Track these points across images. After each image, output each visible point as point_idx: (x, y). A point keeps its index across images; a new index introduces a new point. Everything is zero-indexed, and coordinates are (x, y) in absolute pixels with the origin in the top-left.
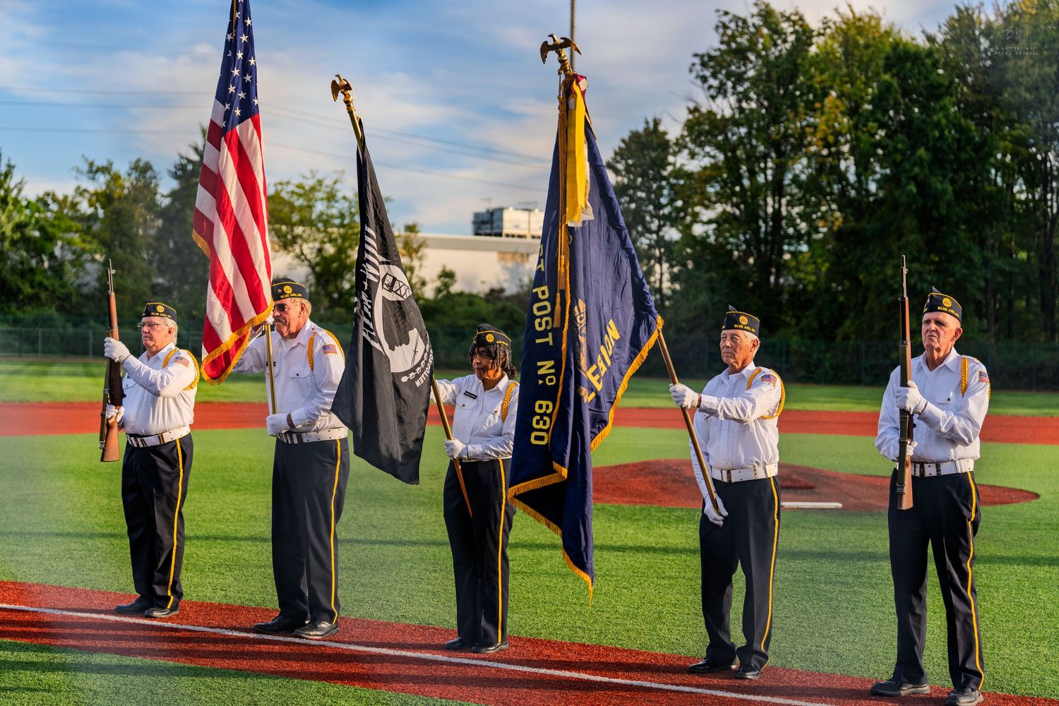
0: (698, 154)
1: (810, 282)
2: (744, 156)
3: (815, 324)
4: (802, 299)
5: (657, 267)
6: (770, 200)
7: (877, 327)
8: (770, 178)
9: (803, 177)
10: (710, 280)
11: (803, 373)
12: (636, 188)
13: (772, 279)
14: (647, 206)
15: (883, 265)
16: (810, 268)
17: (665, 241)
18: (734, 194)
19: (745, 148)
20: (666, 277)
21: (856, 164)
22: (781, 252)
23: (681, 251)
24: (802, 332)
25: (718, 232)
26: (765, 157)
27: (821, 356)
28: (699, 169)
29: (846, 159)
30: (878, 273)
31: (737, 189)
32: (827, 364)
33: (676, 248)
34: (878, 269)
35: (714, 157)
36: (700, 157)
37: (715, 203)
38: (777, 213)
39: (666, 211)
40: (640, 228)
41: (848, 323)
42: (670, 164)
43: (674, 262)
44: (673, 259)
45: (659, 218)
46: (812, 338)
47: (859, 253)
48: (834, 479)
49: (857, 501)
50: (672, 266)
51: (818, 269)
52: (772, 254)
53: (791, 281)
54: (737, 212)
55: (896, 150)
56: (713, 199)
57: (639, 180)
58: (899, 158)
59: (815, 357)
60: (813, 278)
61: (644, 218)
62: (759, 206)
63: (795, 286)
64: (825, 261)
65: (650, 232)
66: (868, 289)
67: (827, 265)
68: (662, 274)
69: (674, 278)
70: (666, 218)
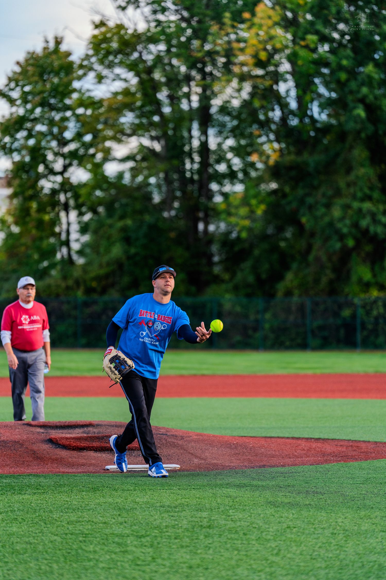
0: (106, 77)
1: (243, 228)
2: (163, 80)
3: (251, 279)
4: (236, 249)
5: (63, 214)
6: (196, 132)
7: (324, 280)
8: (195, 104)
9: (236, 103)
10: (124, 229)
11: (238, 338)
12: (35, 121)
13: (201, 226)
14: (48, 142)
15: (328, 206)
16: (243, 211)
17: (71, 184)
18: (152, 124)
19: (164, 70)
20: (75, 227)
21: (297, 86)
22: (210, 195)
23: (90, 194)
24: (236, 288)
25: (135, 172)
26: (188, 79)
27: (259, 317)
28: (108, 95)
29: (285, 81)
30: (324, 215)
31: (156, 118)
32: (267, 326)
33: (83, 192)
34: (323, 210)
35: (125, 80)
36: (108, 81)
37: (130, 136)
38: (204, 146)
39: (72, 147)
40: (41, 168)
41: (289, 276)
42: (75, 90)
43: (84, 209)
44: (82, 205)
45: (63, 156)
46: (248, 296)
47: (300, 192)
48: (182, 438)
49: (203, 461)
50: (81, 214)
51: (252, 212)
52: (200, 195)
53: (223, 226)
54: (157, 147)
55: (341, 68)
56: (128, 131)
57: (38, 111)
58: (343, 76)
59: (252, 317)
60: (247, 223)
61: (45, 156)
62: (183, 137)
63: (228, 233)
64: (261, 202)
65: (55, 174)
66: (312, 235)
67: (263, 207)
68: (69, 224)
69: (84, 230)
70: (73, 155)
